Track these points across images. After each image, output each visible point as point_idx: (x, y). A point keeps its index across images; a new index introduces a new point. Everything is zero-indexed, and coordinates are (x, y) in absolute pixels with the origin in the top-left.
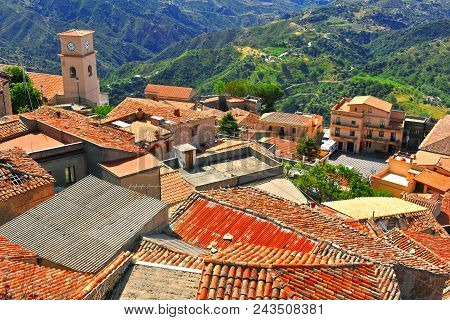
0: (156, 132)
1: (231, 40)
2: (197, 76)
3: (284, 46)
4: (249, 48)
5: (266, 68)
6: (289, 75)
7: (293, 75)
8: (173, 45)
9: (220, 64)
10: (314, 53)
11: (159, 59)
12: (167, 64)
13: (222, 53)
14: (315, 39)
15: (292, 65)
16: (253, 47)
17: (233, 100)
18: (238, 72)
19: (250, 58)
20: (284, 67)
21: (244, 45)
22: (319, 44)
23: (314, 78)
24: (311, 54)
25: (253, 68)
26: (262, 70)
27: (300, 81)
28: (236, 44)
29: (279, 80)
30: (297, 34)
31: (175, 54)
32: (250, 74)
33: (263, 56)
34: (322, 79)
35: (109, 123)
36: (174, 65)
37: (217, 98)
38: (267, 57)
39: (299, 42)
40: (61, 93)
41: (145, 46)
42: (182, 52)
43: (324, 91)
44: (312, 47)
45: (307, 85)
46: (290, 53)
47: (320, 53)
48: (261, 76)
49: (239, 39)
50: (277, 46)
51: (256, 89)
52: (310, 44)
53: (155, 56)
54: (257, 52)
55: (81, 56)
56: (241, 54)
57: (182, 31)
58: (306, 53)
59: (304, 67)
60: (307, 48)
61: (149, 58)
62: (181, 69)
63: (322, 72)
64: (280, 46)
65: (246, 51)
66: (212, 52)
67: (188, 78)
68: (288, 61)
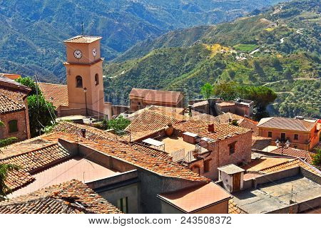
0: (195, 152)
1: (199, 38)
2: (164, 75)
3: (255, 42)
4: (219, 46)
5: (238, 65)
6: (262, 74)
7: (266, 73)
8: (139, 43)
9: (189, 63)
10: (287, 49)
11: (124, 59)
12: (133, 63)
13: (191, 51)
14: (288, 35)
15: (266, 63)
16: (223, 44)
17: (224, 104)
18: (208, 70)
19: (221, 56)
20: (257, 64)
21: (213, 42)
22: (293, 40)
23: (289, 75)
24: (283, 50)
25: (224, 67)
26: (233, 69)
27: (274, 79)
28: (204, 41)
29: (252, 78)
30: (269, 30)
31: (140, 53)
32: (220, 73)
33: (234, 54)
34: (297, 77)
35: (139, 141)
36: (140, 65)
37: (206, 103)
38: (238, 54)
39: (271, 38)
40: (65, 104)
41: (109, 45)
42: (148, 51)
43: (299, 90)
44: (285, 44)
45: (282, 83)
46: (262, 50)
47: (293, 49)
48: (232, 74)
49: (207, 36)
50: (248, 43)
51: (246, 92)
52: (282, 40)
53: (120, 55)
54: (227, 49)
55: (89, 65)
56: (210, 52)
57: (148, 29)
58: (278, 49)
59: (277, 65)
60: (279, 45)
61: (114, 57)
62: (148, 68)
63: (296, 69)
64: (251, 43)
65: (216, 49)
66: (180, 50)
67: (155, 77)
68: (260, 58)
